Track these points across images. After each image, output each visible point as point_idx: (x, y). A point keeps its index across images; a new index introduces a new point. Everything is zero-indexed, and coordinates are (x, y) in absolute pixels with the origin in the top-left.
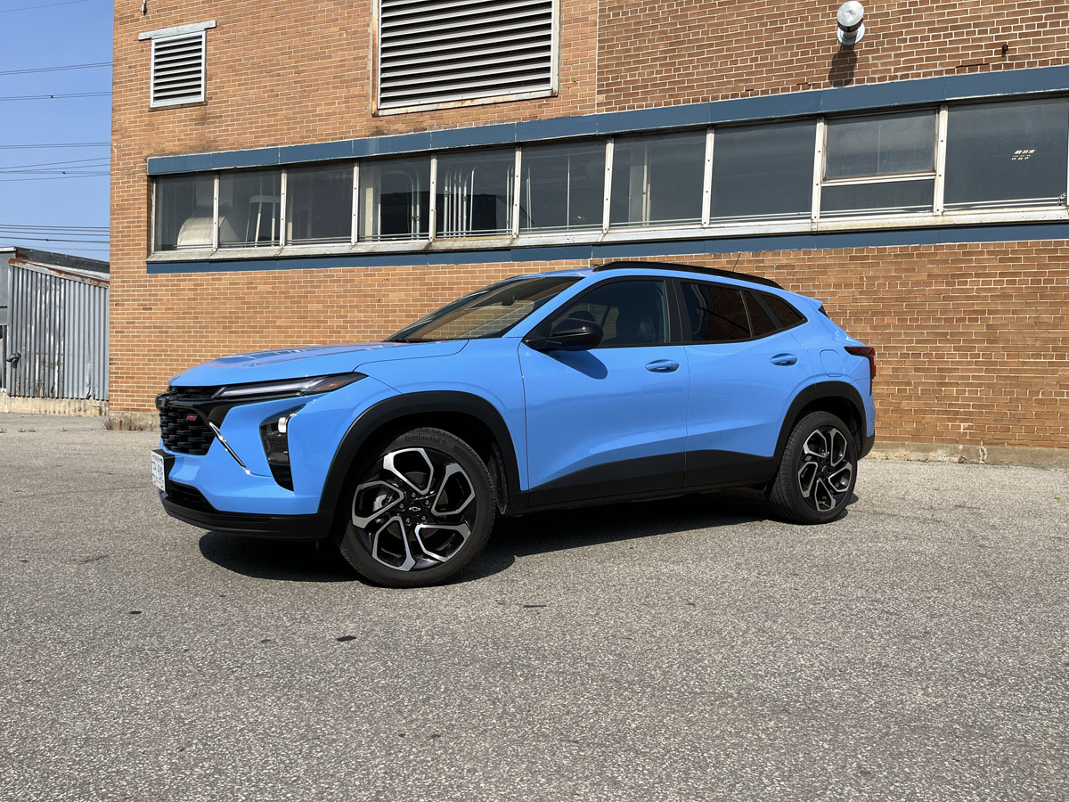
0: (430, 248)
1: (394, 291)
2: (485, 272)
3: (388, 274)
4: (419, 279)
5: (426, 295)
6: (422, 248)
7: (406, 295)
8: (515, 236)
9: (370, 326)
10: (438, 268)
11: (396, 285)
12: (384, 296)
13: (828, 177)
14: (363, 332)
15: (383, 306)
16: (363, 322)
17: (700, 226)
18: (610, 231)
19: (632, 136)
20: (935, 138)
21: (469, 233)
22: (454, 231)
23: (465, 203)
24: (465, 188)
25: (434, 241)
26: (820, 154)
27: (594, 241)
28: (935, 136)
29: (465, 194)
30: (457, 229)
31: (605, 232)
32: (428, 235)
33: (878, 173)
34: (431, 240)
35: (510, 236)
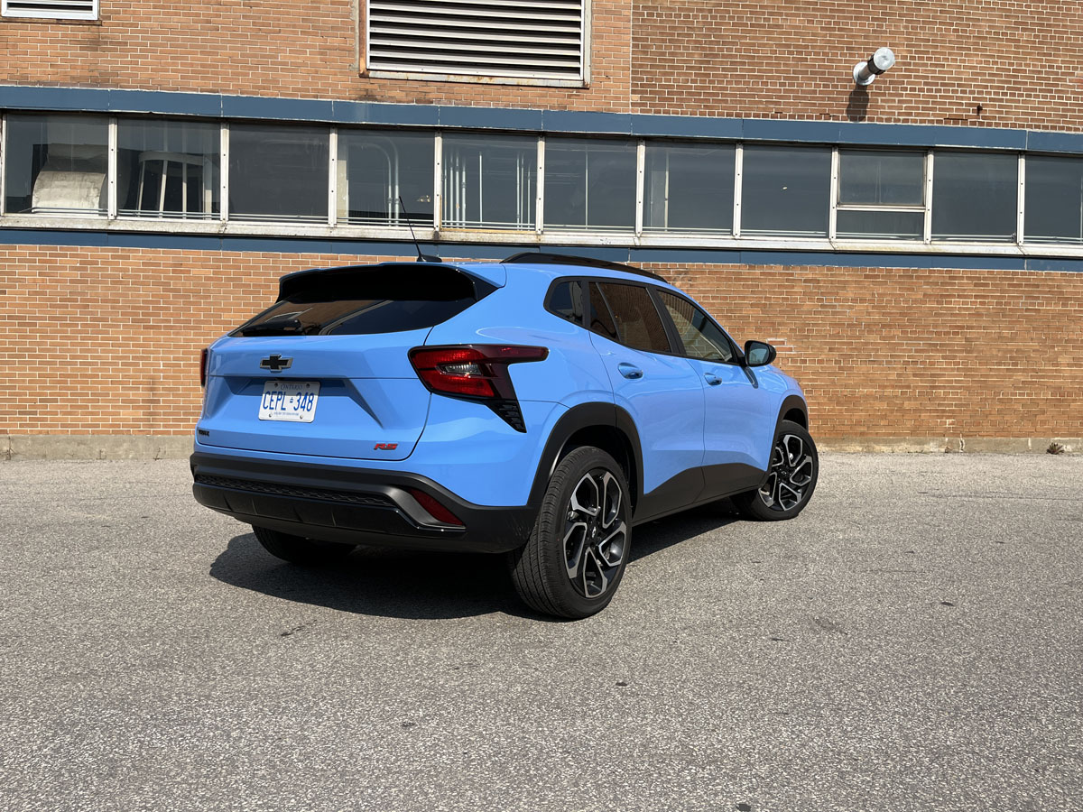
6: (430, 237)
8: (539, 232)
13: (842, 202)
17: (732, 237)
18: (643, 235)
20: (923, 178)
21: (479, 225)
22: (452, 221)
23: (464, 190)
24: (464, 173)
25: (441, 230)
26: (836, 181)
27: (631, 243)
28: (923, 176)
29: (464, 181)
30: (455, 219)
31: (639, 235)
32: (433, 223)
33: (880, 203)
34: (437, 229)
35: (532, 232)
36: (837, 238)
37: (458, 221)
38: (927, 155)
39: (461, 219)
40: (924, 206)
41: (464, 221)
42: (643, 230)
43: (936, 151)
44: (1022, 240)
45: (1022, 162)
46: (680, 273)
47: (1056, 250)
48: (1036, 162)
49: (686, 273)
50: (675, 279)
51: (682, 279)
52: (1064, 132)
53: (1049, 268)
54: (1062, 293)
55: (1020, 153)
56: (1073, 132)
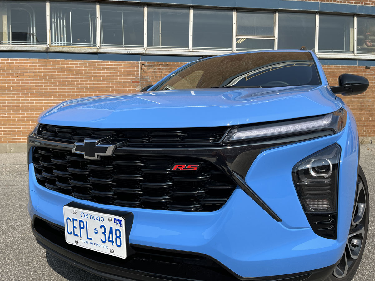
0: (49, 50)
1: (27, 72)
2: (83, 64)
3: (23, 63)
4: (42, 66)
5: (47, 75)
6: (44, 49)
7: (35, 75)
8: (98, 48)
9: (11, 91)
10: (55, 61)
11: (29, 69)
12: (20, 74)
13: (238, 35)
14: (7, 94)
15: (20, 80)
16: (7, 89)
17: (188, 50)
18: (148, 49)
19: (156, 6)
20: (274, 24)
21: (70, 44)
22: (59, 42)
23: (65, 28)
24: (65, 21)
25: (50, 46)
26: (235, 25)
27: (141, 53)
28: (274, 23)
29: (65, 24)
30: (61, 41)
31: (146, 49)
32: (46, 43)
33: (255, 35)
34: (49, 46)
35: (95, 48)
36: (236, 51)
37: (62, 42)
38: (275, 14)
39: (64, 42)
40: (274, 36)
41: (65, 42)
42: (148, 47)
43: (280, 11)
44: (317, 52)
45: (317, 17)
46: (165, 66)
47: (332, 56)
48: (324, 17)
49: (167, 66)
50: (162, 69)
51: (166, 69)
52: (336, 3)
53: (329, 64)
54: (334, 74)
55: (316, 13)
56: (339, 3)
